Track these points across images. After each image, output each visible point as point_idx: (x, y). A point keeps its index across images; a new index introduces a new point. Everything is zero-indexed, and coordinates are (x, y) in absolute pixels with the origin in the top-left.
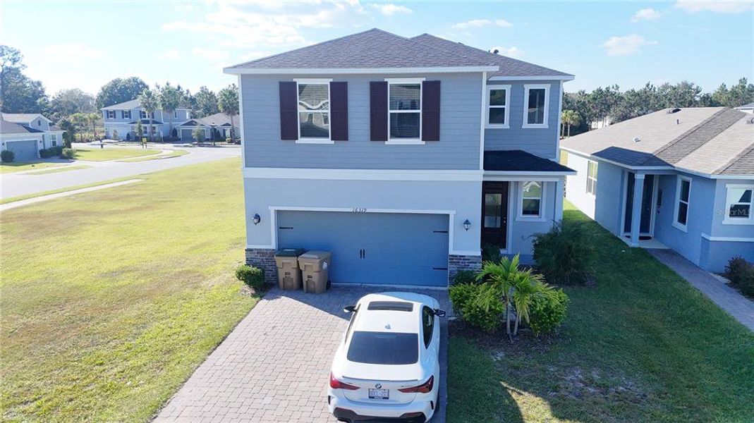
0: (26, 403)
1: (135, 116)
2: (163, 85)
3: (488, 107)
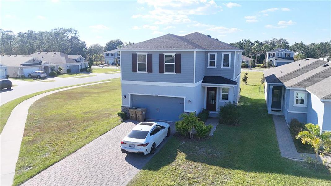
1: (116, 56)
2: (128, 43)
3: (209, 60)
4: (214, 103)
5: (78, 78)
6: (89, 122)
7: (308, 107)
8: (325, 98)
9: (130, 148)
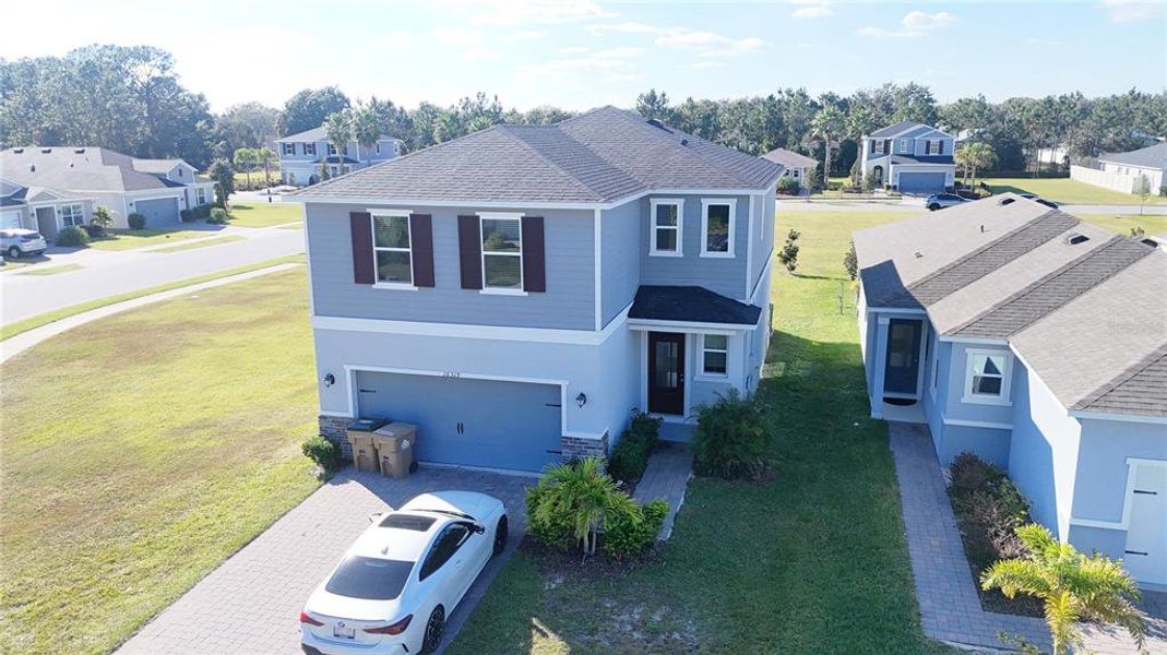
0: (18, 605)
1: (322, 152)
2: (367, 101)
3: (654, 228)
4: (675, 385)
5: (172, 250)
6: (189, 481)
7: (1014, 404)
8: (1084, 405)
9: (336, 639)
